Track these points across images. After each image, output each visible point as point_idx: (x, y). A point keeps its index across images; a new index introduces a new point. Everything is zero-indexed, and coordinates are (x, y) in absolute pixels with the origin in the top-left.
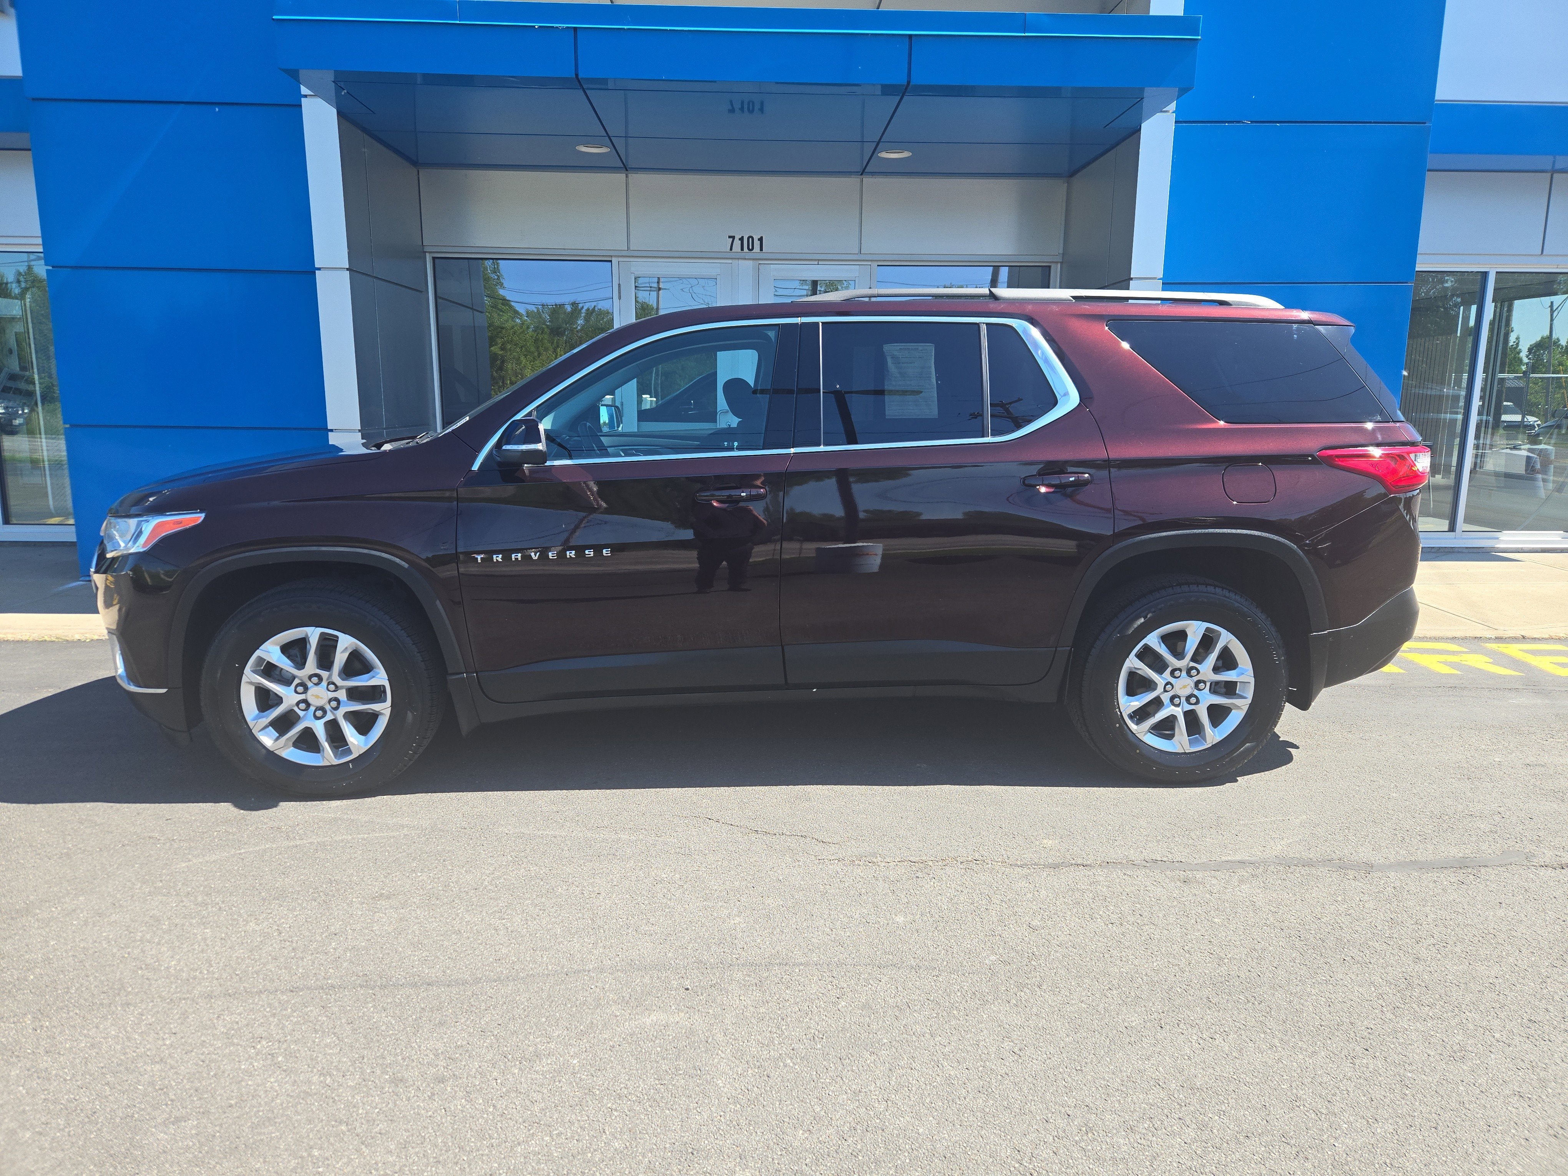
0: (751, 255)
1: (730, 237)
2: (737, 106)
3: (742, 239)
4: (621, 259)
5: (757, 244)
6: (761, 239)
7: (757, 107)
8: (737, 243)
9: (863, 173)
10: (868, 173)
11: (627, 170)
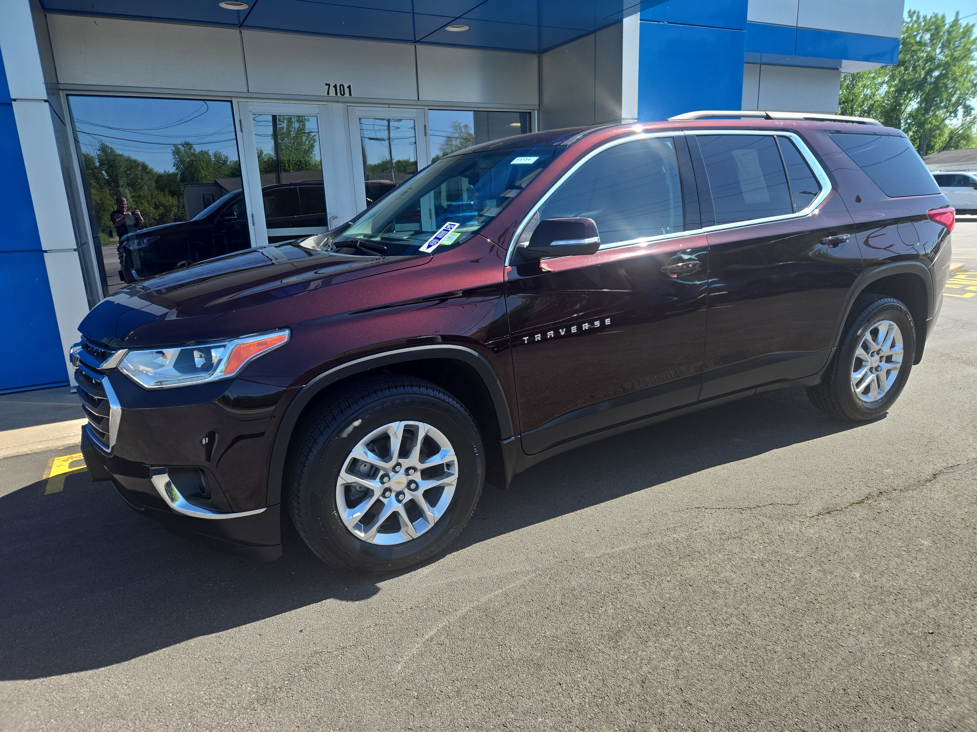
0: (342, 99)
1: (326, 84)
3: (335, 86)
4: (239, 100)
5: (347, 90)
6: (349, 87)
8: (332, 89)
9: (416, 42)
10: (420, 42)
11: (240, 27)
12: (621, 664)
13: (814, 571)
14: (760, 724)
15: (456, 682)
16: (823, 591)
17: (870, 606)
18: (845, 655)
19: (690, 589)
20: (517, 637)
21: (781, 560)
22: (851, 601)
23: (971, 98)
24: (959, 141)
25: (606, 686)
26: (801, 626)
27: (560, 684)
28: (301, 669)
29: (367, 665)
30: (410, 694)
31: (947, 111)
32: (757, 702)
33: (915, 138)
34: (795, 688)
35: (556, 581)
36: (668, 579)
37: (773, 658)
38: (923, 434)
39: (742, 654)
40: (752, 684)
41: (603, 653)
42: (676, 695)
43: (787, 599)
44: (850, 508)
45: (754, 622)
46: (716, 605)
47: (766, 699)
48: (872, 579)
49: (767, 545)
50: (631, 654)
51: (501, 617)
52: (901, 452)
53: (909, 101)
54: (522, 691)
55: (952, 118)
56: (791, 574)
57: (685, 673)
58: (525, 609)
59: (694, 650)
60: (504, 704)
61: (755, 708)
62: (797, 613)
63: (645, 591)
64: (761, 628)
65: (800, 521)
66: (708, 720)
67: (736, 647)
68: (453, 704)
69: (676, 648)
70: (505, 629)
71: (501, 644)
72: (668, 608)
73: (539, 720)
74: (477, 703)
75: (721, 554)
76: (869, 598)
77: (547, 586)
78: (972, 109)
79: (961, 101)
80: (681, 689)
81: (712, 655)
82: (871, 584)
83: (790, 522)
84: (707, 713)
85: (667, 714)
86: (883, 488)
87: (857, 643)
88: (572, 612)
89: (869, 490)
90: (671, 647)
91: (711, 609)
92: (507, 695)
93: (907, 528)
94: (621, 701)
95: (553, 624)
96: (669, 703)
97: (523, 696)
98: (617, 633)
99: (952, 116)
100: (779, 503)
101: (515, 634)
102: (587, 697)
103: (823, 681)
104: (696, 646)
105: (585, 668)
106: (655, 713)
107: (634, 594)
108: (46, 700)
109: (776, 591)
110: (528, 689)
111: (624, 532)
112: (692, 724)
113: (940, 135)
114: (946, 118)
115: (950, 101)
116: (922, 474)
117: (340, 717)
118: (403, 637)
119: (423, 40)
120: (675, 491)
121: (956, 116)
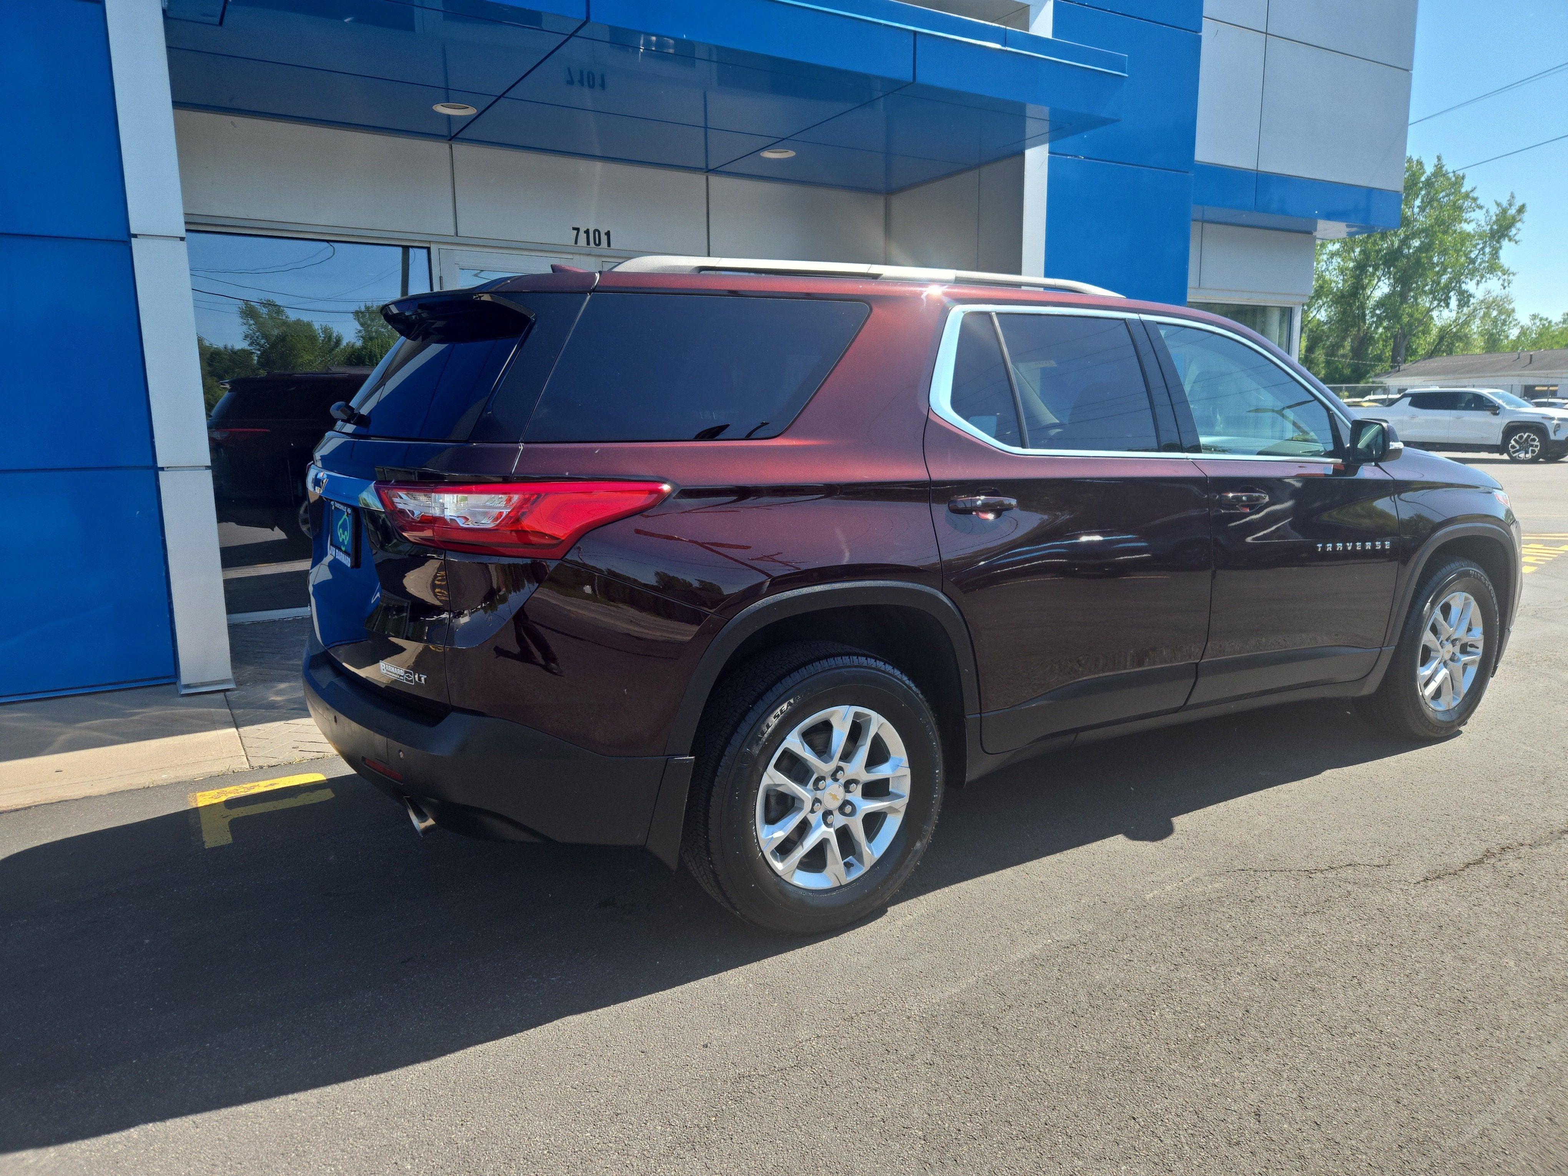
0: (598, 251)
1: (574, 229)
2: (576, 77)
3: (587, 232)
4: (441, 246)
5: (604, 238)
6: (608, 234)
7: (598, 81)
8: (582, 237)
9: (708, 171)
10: (715, 171)
11: (450, 140)
12: (1212, 1091)
13: (1448, 958)
14: (1447, 1166)
15: (974, 1116)
16: (1469, 985)
17: (1545, 1005)
18: (1534, 1072)
19: (1276, 984)
20: (1042, 1053)
21: (1395, 944)
22: (1515, 998)
23: (1468, 280)
24: (1453, 344)
25: (1204, 1121)
26: (1457, 1034)
27: (1134, 1119)
28: (728, 1100)
29: (828, 1093)
30: (912, 1133)
31: (1434, 298)
32: (1432, 1138)
33: (1386, 337)
34: (1479, 1117)
35: (1070, 974)
36: (1238, 970)
37: (1433, 1079)
38: (1533, 767)
39: (1387, 1074)
40: (1416, 1114)
41: (1181, 1074)
42: (1311, 1132)
43: (1424, 998)
44: (1467, 870)
45: (1389, 1030)
46: (1323, 1006)
47: (1443, 1134)
48: (1533, 968)
49: (1365, 922)
50: (1224, 1075)
51: (1007, 1026)
52: (1512, 792)
53: (1377, 283)
54: (1080, 1128)
55: (1442, 308)
56: (1416, 963)
57: (1313, 1102)
58: (1038, 1014)
59: (1315, 1069)
60: (1060, 1146)
61: (1432, 1146)
62: (1445, 1017)
63: (1209, 988)
64: (1401, 1038)
65: (1401, 889)
66: (1371, 1163)
67: (1375, 1064)
68: (983, 1146)
69: (1287, 1067)
70: (1020, 1042)
71: (1022, 1062)
72: (1253, 1011)
73: (1123, 1168)
74: (1018, 1145)
75: (1303, 936)
76: (1539, 994)
77: (1059, 981)
78: (1470, 295)
79: (1453, 285)
80: (1316, 1123)
81: (1343, 1076)
82: (1536, 975)
83: (1387, 890)
84: (1366, 1154)
85: (1309, 1157)
86: (1505, 843)
87: (1545, 1055)
88: (1111, 1018)
89: (1484, 847)
90: (1279, 1066)
91: (1318, 1013)
92: (1060, 1134)
93: (1558, 898)
94: (1235, 1140)
95: (1090, 1035)
96: (1305, 1142)
97: (1084, 1135)
98: (1191, 1047)
99: (1441, 306)
100: (1360, 863)
101: (1038, 1049)
102: (1182, 1136)
103: (1515, 1107)
104: (1315, 1063)
105: (1163, 1095)
106: (1290, 1155)
107: (1196, 992)
108: (343, 1151)
109: (1403, 987)
110: (1089, 1126)
111: (1145, 904)
112: (1350, 1169)
113: (1424, 333)
114: (1433, 308)
115: (1439, 283)
116: (1552, 823)
117: (817, 1167)
118: (867, 1054)
119: (718, 169)
120: (1200, 845)
121: (1447, 305)
